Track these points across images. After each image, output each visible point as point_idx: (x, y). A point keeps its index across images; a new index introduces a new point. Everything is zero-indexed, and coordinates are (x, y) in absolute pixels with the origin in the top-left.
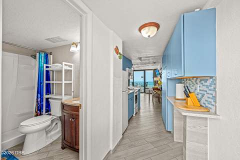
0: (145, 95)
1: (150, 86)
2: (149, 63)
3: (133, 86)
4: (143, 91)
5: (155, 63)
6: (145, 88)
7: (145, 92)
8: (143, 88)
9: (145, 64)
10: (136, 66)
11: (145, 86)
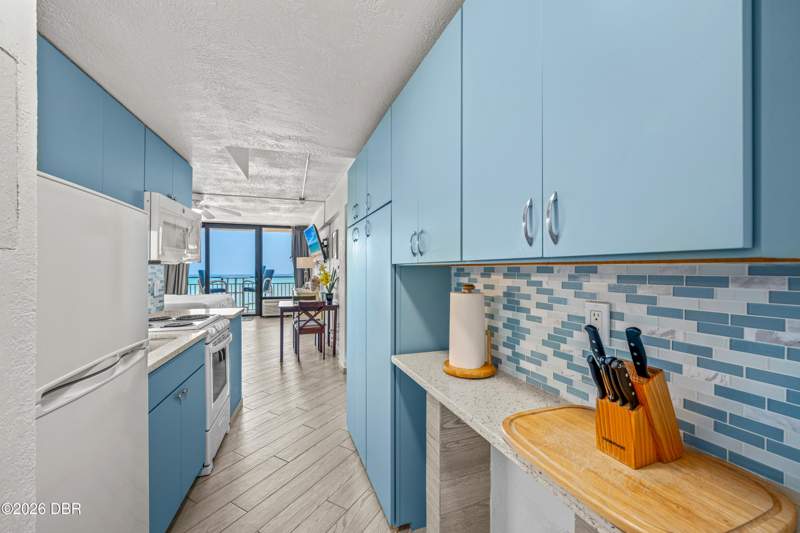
0: (259, 327)
1: (283, 290)
2: (279, 197)
3: (207, 291)
4: (252, 309)
5: (302, 199)
6: (260, 299)
7: (259, 313)
8: (251, 297)
9: (264, 197)
10: (221, 202)
11: (259, 290)
